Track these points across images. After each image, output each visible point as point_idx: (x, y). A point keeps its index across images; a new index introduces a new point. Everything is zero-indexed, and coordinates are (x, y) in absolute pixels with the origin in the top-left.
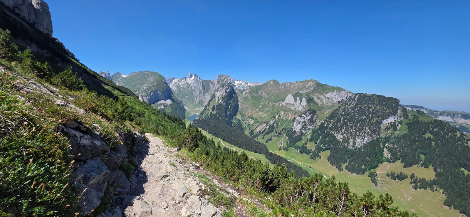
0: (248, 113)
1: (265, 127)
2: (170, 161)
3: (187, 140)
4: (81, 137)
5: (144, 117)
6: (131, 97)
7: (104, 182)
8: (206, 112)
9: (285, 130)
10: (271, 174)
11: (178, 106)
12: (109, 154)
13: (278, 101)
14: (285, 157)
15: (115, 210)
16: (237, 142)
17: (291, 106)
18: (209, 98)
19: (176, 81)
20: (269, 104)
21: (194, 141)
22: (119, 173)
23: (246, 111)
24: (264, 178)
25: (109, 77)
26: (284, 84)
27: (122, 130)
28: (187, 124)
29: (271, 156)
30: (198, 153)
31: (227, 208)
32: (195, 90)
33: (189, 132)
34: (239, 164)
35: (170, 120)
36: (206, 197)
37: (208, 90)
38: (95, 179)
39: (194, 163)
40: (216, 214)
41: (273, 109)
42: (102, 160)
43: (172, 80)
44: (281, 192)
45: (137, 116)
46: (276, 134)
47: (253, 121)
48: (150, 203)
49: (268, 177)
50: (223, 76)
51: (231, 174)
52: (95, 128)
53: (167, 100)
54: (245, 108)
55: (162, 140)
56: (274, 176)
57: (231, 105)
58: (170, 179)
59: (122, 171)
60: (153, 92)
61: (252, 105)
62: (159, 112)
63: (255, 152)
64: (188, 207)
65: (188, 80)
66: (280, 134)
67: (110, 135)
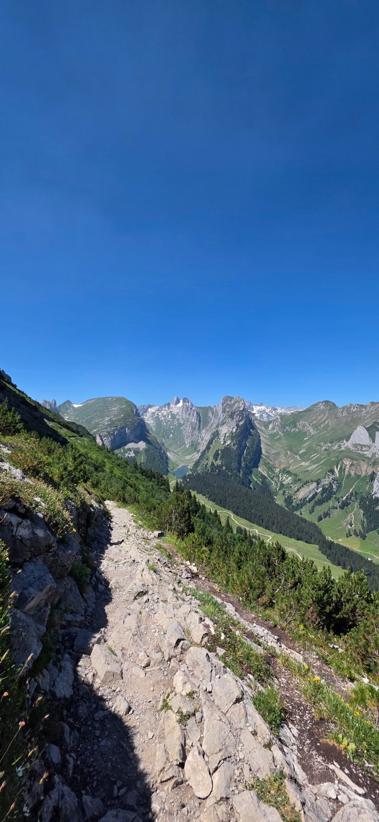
0: (280, 463)
1: (314, 489)
2: (148, 561)
3: (173, 517)
4: (19, 524)
5: (103, 471)
6: (85, 439)
7: (46, 605)
8: (204, 462)
9: (357, 496)
10: (337, 590)
11: (158, 453)
12: (54, 551)
13: (336, 441)
14: (359, 551)
15: (63, 663)
16: (261, 518)
17: (364, 449)
18: (207, 437)
19: (154, 411)
20: (319, 445)
21: (186, 518)
22: (69, 582)
23: (275, 459)
24: (322, 600)
25: (55, 409)
26: (347, 409)
27: (73, 502)
28: (172, 484)
29: (330, 548)
30: (193, 543)
31: (261, 680)
32: (184, 424)
33: (177, 502)
34: (269, 567)
35: (144, 477)
36: (218, 651)
37: (206, 423)
38: (35, 600)
39: (188, 563)
40: (242, 698)
41: (329, 455)
42: (44, 561)
43: (148, 410)
44: (364, 636)
45: (92, 469)
46: (337, 504)
47: (290, 478)
48: (119, 653)
49: (331, 597)
50: (231, 398)
51: (258, 591)
52: (37, 505)
53: (139, 443)
54: (273, 454)
55: (132, 514)
56: (344, 595)
57: (248, 448)
58: (150, 599)
59: (72, 580)
60: (118, 430)
61: (286, 448)
62: (127, 463)
63: (298, 540)
64: (187, 672)
65: (172, 408)
66: (345, 505)
67: (58, 517)
